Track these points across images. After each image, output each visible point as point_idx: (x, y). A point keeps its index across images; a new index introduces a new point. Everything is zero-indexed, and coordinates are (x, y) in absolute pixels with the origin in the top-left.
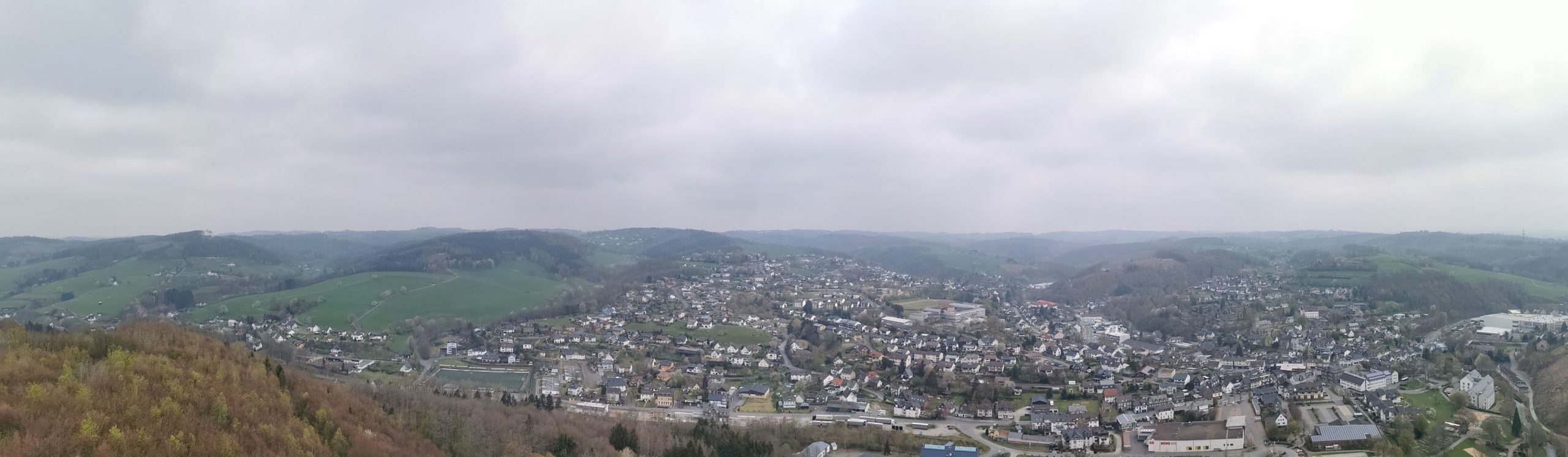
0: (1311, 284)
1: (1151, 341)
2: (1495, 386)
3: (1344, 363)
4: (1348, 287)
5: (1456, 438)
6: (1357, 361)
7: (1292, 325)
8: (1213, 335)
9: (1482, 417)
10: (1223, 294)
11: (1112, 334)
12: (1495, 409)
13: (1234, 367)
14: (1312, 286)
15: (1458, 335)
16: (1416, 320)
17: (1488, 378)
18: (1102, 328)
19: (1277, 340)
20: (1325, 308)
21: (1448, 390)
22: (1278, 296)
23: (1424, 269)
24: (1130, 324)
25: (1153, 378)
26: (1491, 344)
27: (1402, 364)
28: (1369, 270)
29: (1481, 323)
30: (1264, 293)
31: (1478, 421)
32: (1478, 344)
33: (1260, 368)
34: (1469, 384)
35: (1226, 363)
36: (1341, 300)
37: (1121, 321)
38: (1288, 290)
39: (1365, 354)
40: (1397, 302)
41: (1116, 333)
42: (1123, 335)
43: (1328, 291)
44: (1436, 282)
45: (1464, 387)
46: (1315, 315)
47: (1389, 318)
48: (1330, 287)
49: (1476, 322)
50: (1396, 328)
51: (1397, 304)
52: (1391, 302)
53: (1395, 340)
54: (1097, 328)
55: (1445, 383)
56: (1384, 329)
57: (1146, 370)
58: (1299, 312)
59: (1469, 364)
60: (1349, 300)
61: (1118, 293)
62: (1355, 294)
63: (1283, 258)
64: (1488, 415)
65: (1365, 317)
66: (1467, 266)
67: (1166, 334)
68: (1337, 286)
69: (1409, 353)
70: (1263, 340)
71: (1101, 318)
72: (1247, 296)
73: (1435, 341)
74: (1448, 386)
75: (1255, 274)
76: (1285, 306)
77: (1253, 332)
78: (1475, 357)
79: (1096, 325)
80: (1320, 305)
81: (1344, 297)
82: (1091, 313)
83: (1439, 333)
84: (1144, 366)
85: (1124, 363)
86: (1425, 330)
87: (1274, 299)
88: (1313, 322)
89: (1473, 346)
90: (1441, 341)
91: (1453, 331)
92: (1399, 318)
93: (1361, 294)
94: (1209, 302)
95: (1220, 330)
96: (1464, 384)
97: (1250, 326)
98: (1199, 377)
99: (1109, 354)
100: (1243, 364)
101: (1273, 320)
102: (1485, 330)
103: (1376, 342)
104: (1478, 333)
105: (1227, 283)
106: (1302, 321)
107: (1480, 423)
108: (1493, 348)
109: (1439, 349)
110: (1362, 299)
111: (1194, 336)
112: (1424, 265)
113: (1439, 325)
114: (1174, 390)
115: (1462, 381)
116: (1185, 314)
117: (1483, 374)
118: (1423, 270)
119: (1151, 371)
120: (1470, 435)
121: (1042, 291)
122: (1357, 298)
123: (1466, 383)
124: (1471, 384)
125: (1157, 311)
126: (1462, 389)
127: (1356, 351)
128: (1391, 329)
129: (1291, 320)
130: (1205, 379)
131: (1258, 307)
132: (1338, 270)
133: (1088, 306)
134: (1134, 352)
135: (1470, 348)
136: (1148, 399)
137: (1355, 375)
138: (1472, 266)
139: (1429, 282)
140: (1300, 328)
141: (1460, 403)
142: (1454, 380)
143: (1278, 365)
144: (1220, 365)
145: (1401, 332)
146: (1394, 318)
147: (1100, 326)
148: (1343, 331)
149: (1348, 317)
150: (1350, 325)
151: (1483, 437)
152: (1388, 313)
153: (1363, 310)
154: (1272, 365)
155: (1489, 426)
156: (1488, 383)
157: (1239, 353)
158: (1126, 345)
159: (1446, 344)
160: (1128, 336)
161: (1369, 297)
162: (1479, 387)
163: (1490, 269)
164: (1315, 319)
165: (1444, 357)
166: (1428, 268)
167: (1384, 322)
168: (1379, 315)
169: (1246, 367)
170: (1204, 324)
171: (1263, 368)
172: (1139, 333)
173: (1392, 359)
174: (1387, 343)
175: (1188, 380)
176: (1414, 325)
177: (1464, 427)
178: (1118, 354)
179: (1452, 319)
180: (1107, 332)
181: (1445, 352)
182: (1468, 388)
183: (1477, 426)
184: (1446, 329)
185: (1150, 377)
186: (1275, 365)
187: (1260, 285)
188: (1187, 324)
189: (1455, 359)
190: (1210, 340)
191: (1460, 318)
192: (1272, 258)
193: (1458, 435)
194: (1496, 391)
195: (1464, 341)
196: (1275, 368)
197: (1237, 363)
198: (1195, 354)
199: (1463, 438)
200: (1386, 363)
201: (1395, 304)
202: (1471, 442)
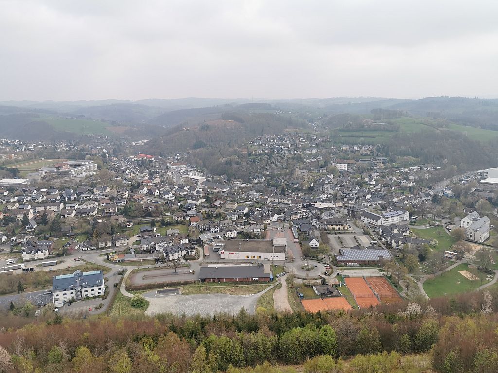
0: (343, 142)
1: (219, 182)
2: (490, 224)
3: (365, 204)
4: (373, 145)
5: (453, 263)
6: (376, 203)
7: (324, 174)
8: (264, 179)
9: (476, 248)
10: (271, 148)
11: (193, 177)
12: (488, 243)
13: (279, 203)
14: (343, 143)
15: (464, 184)
16: (429, 172)
17: (486, 218)
18: (186, 173)
19: (312, 185)
20: (352, 161)
21: (450, 226)
22: (314, 151)
23: (441, 129)
24: (206, 170)
25: (222, 209)
26: (492, 192)
27: (414, 206)
28: (392, 131)
29: (485, 174)
30: (303, 149)
31: (473, 251)
32: (480, 191)
33: (299, 205)
34: (468, 223)
35: (273, 200)
36: (366, 155)
37: (199, 168)
38: (323, 146)
39: (383, 198)
40: (415, 157)
41: (196, 177)
42: (201, 178)
43: (356, 148)
44: (450, 140)
45: (464, 225)
46: (344, 166)
47: (406, 170)
48: (357, 144)
49: (481, 174)
50: (411, 178)
51: (414, 158)
52: (409, 157)
53: (410, 187)
54: (183, 173)
55: (448, 221)
56: (401, 179)
57: (217, 203)
58: (332, 164)
59: (471, 207)
60: (373, 155)
61: (196, 147)
62: (378, 150)
63: (319, 121)
64: (482, 247)
65: (385, 169)
66: (480, 127)
67: (230, 177)
68: (363, 144)
69: (420, 198)
70: (302, 185)
71: (185, 166)
72: (289, 151)
73: (444, 189)
74: (451, 224)
75: (297, 133)
76: (320, 159)
77: (294, 178)
78: (476, 202)
79: (182, 171)
80: (349, 159)
81: (368, 153)
82: (178, 162)
83: (448, 182)
84: (216, 200)
85: (202, 198)
86: (437, 179)
87: (311, 153)
88: (342, 172)
89: (476, 193)
90: (449, 189)
91: (461, 180)
92: (414, 170)
93: (383, 150)
94: (261, 155)
95: (269, 176)
96: (464, 222)
97: (292, 173)
98: (254, 209)
99: (192, 192)
100: (286, 201)
101: (310, 170)
102: (488, 180)
103: (393, 189)
104: (481, 183)
105: (274, 140)
106: (333, 171)
107: (474, 252)
108: (493, 195)
109: (447, 195)
110: (384, 154)
111: (250, 179)
112: (442, 127)
113: (449, 176)
114: (237, 217)
115: (462, 220)
116: (243, 163)
117: (482, 215)
118: (440, 131)
119: (221, 204)
120: (464, 261)
121: (141, 147)
122: (380, 154)
123: (466, 222)
124: (471, 223)
125: (223, 160)
126: (462, 226)
127: (376, 195)
128: (406, 179)
129: (325, 170)
130: (258, 210)
131: (298, 159)
132: (365, 131)
133: (176, 157)
134: (209, 190)
135: (473, 195)
136: (220, 223)
137: (373, 214)
139: (444, 140)
140: (331, 176)
141: (459, 237)
142: (456, 219)
143: (312, 203)
144: (268, 201)
145: (415, 181)
146: (410, 170)
147: (184, 172)
148: (367, 179)
149: (371, 168)
150: (373, 175)
151: (476, 263)
152: (405, 166)
153: (384, 163)
154: (308, 204)
155: (481, 255)
156: (485, 222)
157: (283, 193)
158: (203, 186)
159: (453, 191)
160: (204, 179)
161: (390, 153)
162: (477, 225)
164: (344, 170)
165: (451, 201)
166: (445, 129)
167: (402, 173)
168: (397, 168)
169: (288, 204)
170: (257, 171)
171: (301, 205)
172: (211, 177)
173: (406, 202)
174: (403, 190)
175: (246, 210)
176: (427, 176)
177: (460, 255)
178: (198, 192)
179: (461, 171)
180: (190, 176)
181: (451, 197)
182: (468, 225)
183: (471, 254)
184: (455, 179)
185: (220, 208)
186: (310, 203)
187: (300, 142)
188: (245, 170)
189: (459, 203)
190: (261, 183)
191: (468, 171)
192: (311, 120)
193: (454, 260)
194: (490, 229)
195: (469, 188)
196: (310, 205)
197: (281, 201)
198: (251, 192)
199: (459, 263)
200: (400, 205)
201: (412, 159)
202: (465, 266)
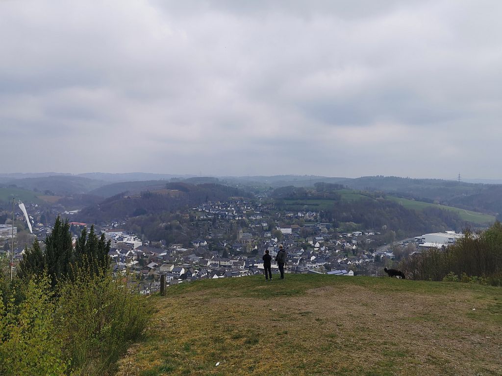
1: (158, 247)
4: (317, 212)
7: (269, 238)
8: (206, 243)
10: (215, 214)
11: (128, 242)
13: (220, 266)
14: (287, 210)
16: (370, 237)
18: (121, 238)
19: (256, 247)
20: (296, 226)
22: (258, 217)
24: (143, 235)
25: (156, 271)
27: (358, 266)
29: (423, 240)
30: (248, 215)
33: (241, 267)
35: (214, 262)
36: (310, 221)
37: (136, 234)
38: (267, 213)
39: (327, 259)
40: (356, 223)
41: (132, 242)
42: (137, 243)
43: (300, 214)
46: (289, 231)
47: (349, 235)
48: (301, 211)
49: (419, 239)
50: (354, 242)
52: (351, 222)
53: (353, 250)
54: (117, 239)
56: (344, 242)
57: (151, 265)
58: (276, 229)
60: (317, 221)
61: (135, 214)
62: (322, 216)
65: (329, 233)
67: (168, 243)
68: (307, 211)
69: (364, 259)
70: (245, 248)
71: (121, 232)
72: (234, 217)
73: (385, 252)
75: (242, 201)
76: (265, 225)
77: (237, 242)
79: (117, 237)
80: (293, 224)
81: (312, 218)
82: (114, 229)
83: (389, 246)
84: (150, 263)
85: (135, 260)
86: (378, 244)
87: (256, 219)
88: (287, 235)
90: (390, 252)
92: (357, 235)
93: (327, 216)
94: (203, 220)
95: (211, 240)
97: (235, 237)
98: (191, 270)
99: (124, 255)
100: (227, 263)
101: (254, 234)
102: (426, 244)
103: (337, 251)
104: (420, 247)
105: (219, 207)
106: (278, 235)
109: (389, 257)
110: (327, 220)
111: (191, 243)
113: (389, 241)
114: (172, 279)
116: (184, 227)
119: (155, 266)
122: (323, 220)
125: (163, 225)
127: (320, 257)
128: (350, 242)
129: (269, 235)
131: (242, 224)
132: (309, 199)
133: (112, 224)
134: (144, 254)
137: (318, 272)
138: (417, 200)
140: (276, 240)
143: (255, 265)
144: (209, 263)
145: (358, 245)
146: (353, 235)
148: (311, 243)
149: (315, 233)
150: (317, 238)
152: (348, 231)
153: (328, 229)
154: (251, 265)
157: (225, 256)
158: (138, 251)
160: (140, 244)
161: (333, 219)
163: (432, 202)
167: (345, 237)
168: (341, 232)
169: (230, 266)
170: (199, 235)
172: (149, 242)
173: (349, 262)
174: (346, 252)
175: (183, 272)
176: (369, 241)
178: (131, 254)
179: (399, 238)
180: (125, 240)
181: (392, 259)
184: (394, 243)
185: (154, 270)
187: (245, 209)
188: (186, 235)
190: (203, 247)
191: (406, 237)
192: (257, 192)
196: (253, 266)
198: (190, 256)
200: (344, 265)
201: (354, 224)
